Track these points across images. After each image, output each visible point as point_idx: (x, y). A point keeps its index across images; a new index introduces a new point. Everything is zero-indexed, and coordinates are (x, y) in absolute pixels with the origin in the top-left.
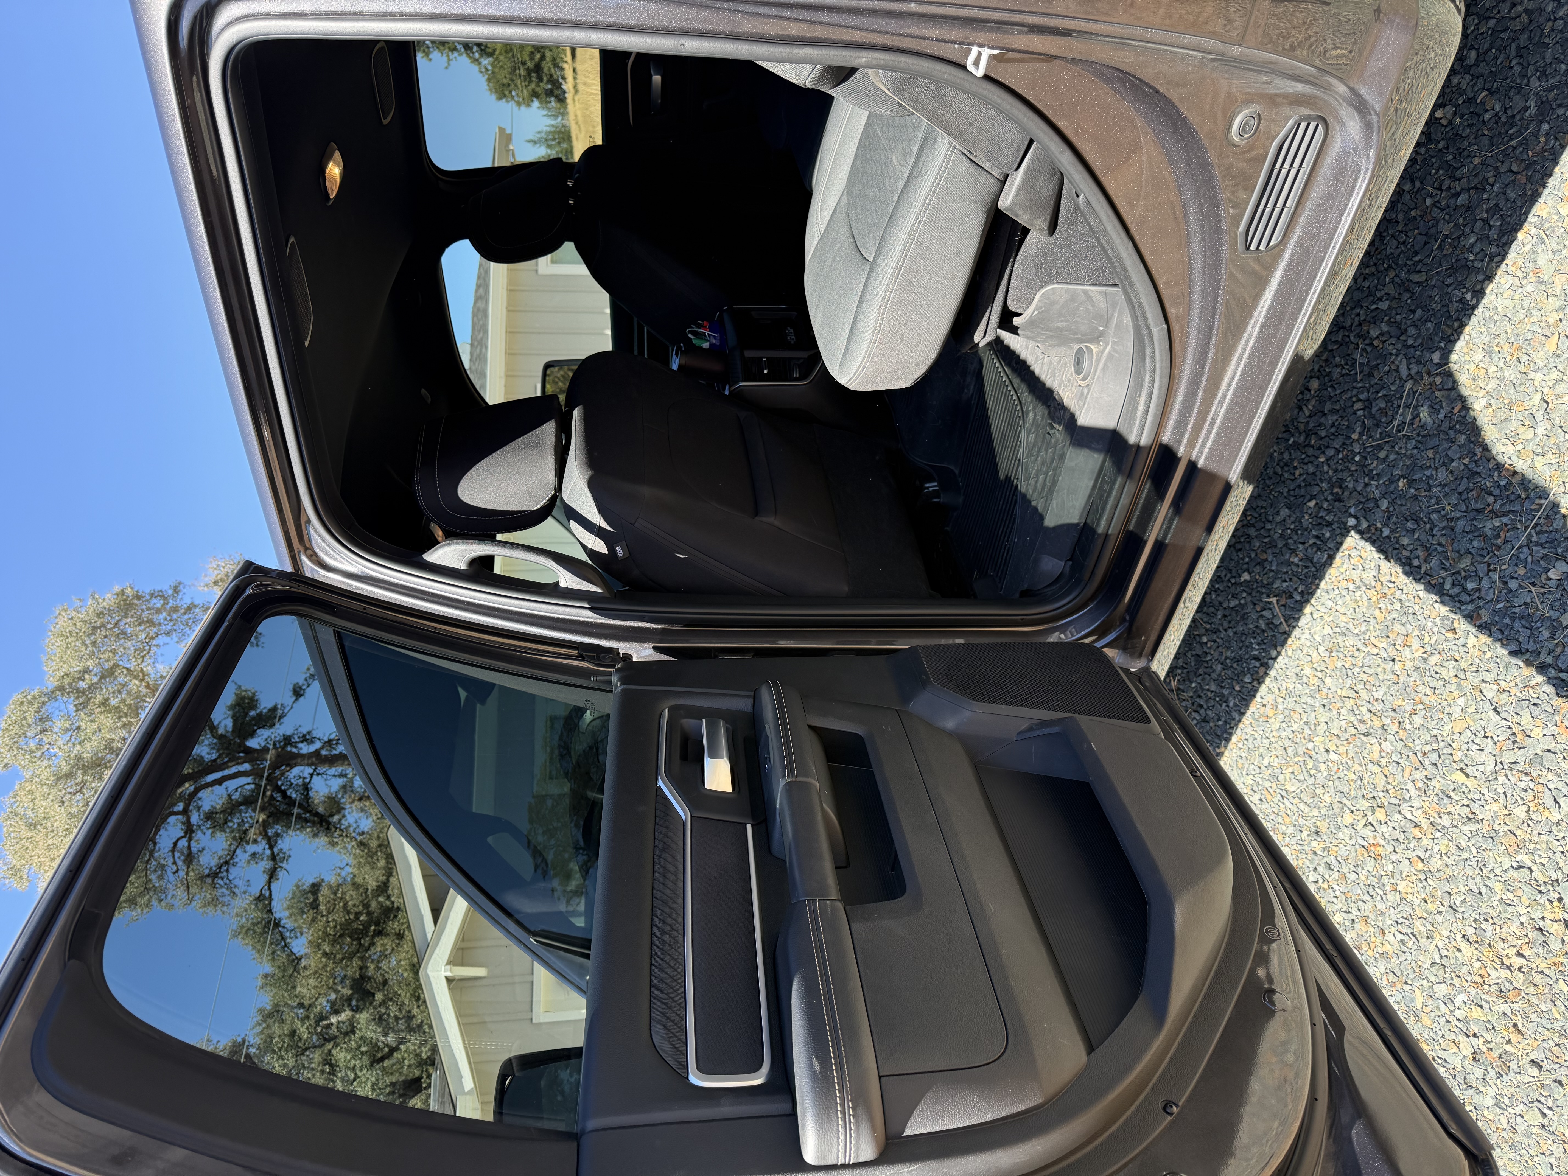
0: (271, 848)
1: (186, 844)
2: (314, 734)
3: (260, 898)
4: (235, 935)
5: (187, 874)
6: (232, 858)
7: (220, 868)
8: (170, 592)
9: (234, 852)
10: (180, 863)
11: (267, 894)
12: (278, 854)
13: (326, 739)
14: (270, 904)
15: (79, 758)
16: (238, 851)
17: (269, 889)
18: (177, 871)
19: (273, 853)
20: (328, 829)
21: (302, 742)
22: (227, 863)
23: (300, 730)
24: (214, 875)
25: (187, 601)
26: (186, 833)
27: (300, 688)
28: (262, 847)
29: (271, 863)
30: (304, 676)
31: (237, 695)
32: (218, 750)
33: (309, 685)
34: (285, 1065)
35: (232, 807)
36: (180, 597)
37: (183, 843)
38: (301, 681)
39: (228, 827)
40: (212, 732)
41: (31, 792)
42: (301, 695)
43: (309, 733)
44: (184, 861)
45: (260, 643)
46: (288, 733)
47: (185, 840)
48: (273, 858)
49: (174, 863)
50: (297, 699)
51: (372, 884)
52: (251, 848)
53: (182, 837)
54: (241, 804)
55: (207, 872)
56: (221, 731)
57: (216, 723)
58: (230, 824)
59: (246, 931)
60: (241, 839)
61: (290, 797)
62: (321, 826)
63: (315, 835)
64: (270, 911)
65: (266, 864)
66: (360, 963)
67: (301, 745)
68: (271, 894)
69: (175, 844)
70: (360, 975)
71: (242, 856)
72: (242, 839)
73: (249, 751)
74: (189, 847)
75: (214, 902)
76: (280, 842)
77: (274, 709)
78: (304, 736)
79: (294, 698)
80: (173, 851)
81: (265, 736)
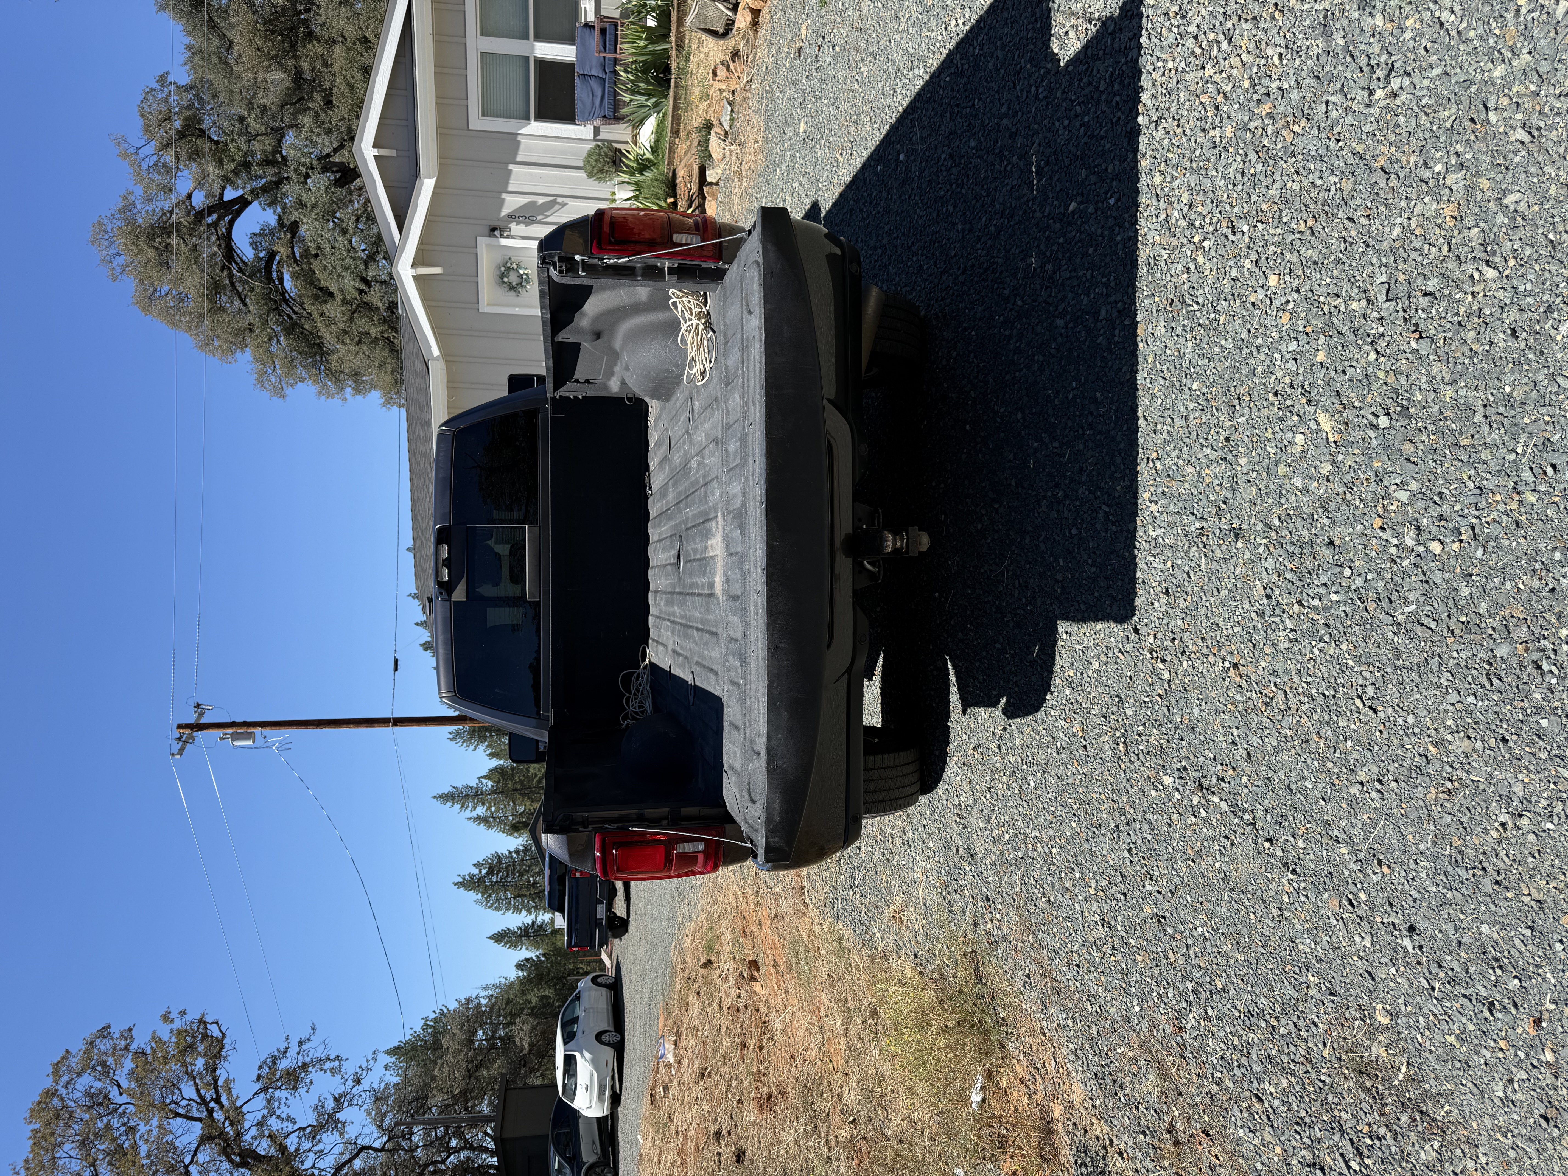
34: (239, 148)
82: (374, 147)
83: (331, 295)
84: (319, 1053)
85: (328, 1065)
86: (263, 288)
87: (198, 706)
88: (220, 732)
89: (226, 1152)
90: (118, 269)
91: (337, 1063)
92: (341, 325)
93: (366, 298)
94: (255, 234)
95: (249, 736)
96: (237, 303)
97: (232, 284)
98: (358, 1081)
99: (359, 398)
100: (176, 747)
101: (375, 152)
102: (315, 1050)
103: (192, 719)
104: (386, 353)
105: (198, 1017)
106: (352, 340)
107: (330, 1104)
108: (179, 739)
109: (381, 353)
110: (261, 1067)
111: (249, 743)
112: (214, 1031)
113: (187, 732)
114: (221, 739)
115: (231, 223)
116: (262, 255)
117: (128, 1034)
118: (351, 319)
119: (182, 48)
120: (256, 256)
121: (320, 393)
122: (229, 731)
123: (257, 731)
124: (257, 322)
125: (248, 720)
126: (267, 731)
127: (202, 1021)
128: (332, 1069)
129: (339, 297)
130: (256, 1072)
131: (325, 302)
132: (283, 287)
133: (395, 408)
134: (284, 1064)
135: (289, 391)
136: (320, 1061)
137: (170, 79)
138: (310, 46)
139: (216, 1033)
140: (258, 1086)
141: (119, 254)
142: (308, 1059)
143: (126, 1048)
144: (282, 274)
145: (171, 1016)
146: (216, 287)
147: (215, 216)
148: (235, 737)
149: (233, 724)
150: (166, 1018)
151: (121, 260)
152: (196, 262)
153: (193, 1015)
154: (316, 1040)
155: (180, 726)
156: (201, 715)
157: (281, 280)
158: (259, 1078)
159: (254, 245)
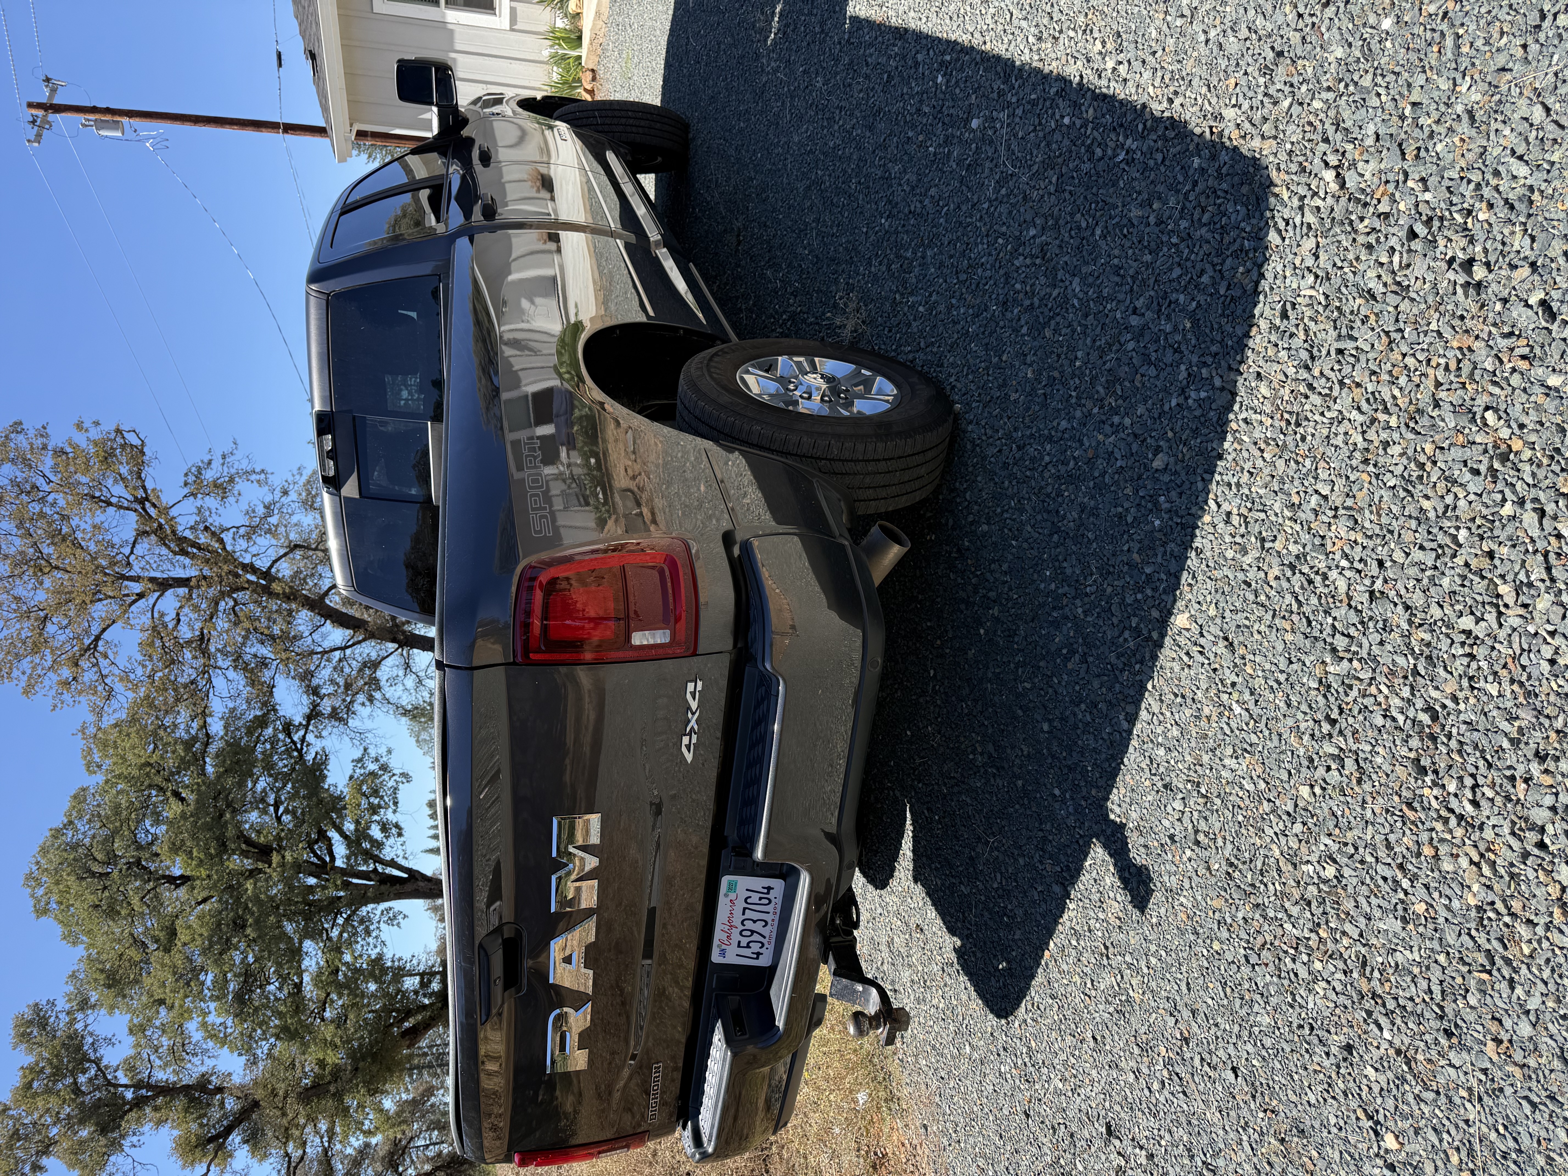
84: (244, 465)
85: (254, 477)
87: (48, 80)
88: (81, 117)
89: (163, 541)
91: (263, 476)
95: (116, 125)
98: (285, 493)
100: (32, 132)
102: (240, 463)
103: (43, 95)
105: (114, 427)
107: (261, 510)
108: (34, 122)
110: (186, 475)
111: (118, 134)
112: (132, 439)
113: (40, 113)
114: (84, 125)
117: (43, 432)
122: (92, 117)
123: (125, 120)
125: (113, 106)
126: (136, 122)
127: (118, 431)
128: (258, 481)
130: (183, 479)
134: (209, 475)
136: (247, 473)
139: (136, 441)
140: (186, 491)
142: (233, 471)
143: (45, 447)
145: (85, 425)
148: (100, 125)
149: (94, 110)
150: (79, 426)
153: (109, 426)
154: (239, 455)
155: (30, 105)
156: (54, 91)
158: (186, 484)
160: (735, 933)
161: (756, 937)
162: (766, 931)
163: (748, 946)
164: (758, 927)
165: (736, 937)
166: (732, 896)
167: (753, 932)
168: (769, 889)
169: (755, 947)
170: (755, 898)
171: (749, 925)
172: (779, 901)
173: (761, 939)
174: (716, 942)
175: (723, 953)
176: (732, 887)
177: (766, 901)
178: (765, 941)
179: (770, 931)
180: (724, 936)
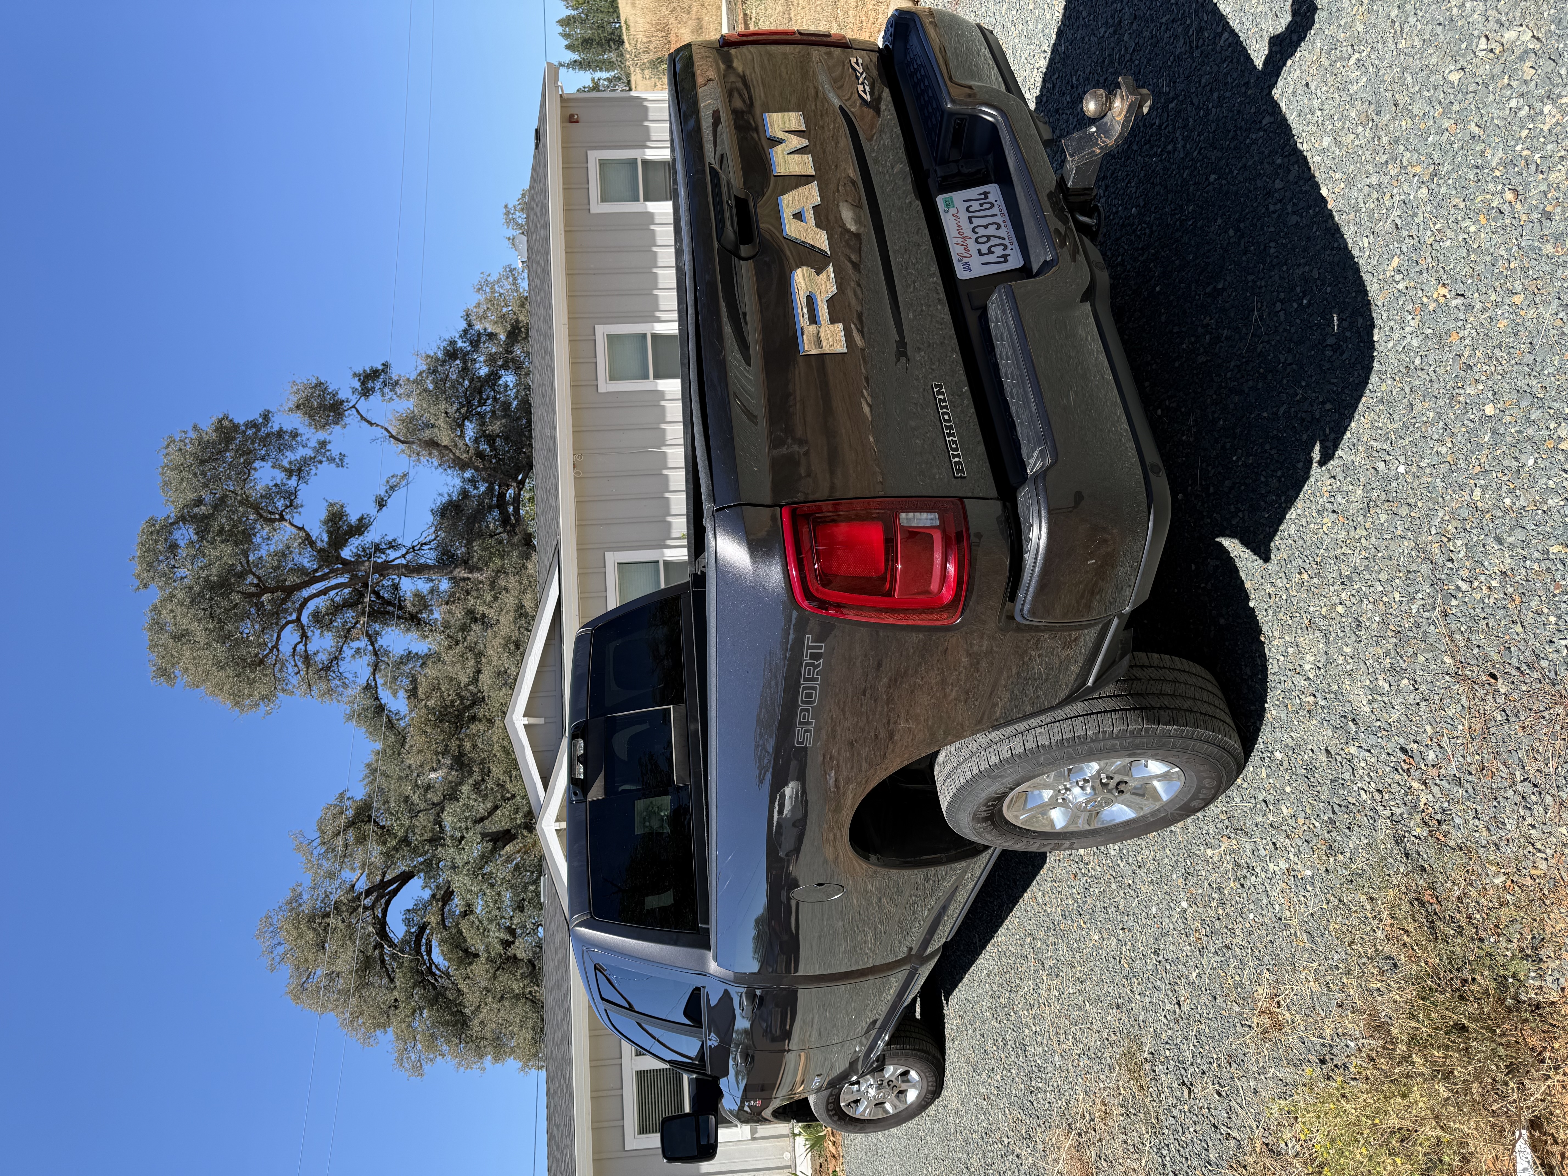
0: (372, 644)
1: (303, 648)
2: (400, 541)
3: (368, 687)
4: (350, 718)
5: (307, 674)
6: (340, 654)
7: (331, 662)
8: (261, 420)
9: (342, 648)
10: (300, 664)
11: (373, 684)
12: (379, 650)
13: (409, 545)
14: (376, 692)
15: (207, 579)
16: (345, 648)
17: (374, 679)
18: (298, 672)
19: (374, 649)
20: (419, 624)
21: (389, 548)
22: (336, 658)
23: (386, 538)
24: (327, 668)
25: (276, 428)
26: (302, 638)
27: (382, 499)
28: (363, 643)
29: (374, 658)
30: (385, 488)
31: (329, 511)
32: (319, 562)
33: (389, 496)
34: (402, 825)
35: (336, 609)
36: (270, 425)
37: (301, 647)
38: (383, 493)
39: (334, 626)
40: (311, 547)
41: (172, 611)
42: (384, 506)
43: (394, 540)
44: (304, 663)
45: (344, 464)
46: (377, 541)
47: (301, 645)
48: (375, 653)
49: (296, 665)
50: (380, 509)
51: (464, 680)
52: (355, 644)
53: (299, 643)
54: (344, 606)
55: (320, 666)
56: (319, 545)
57: (314, 539)
58: (335, 624)
59: (360, 716)
60: (346, 637)
61: (383, 598)
62: (412, 621)
63: (409, 630)
64: (377, 699)
65: (368, 658)
66: (458, 742)
67: (388, 551)
68: (376, 684)
69: (294, 649)
70: (459, 752)
71: (348, 652)
72: (347, 635)
73: (345, 562)
74: (306, 651)
75: (329, 691)
76: (379, 638)
77: (361, 519)
78: (390, 543)
79: (377, 508)
80: (293, 654)
81: (356, 545)
82: (524, 716)
83: (476, 956)
86: (411, 961)
90: (278, 959)
92: (484, 984)
93: (511, 951)
94: (409, 911)
96: (385, 980)
97: (383, 961)
99: (499, 1065)
101: (526, 721)
104: (528, 1007)
106: (493, 998)
109: (523, 1008)
115: (388, 903)
116: (413, 930)
118: (495, 977)
119: (362, 767)
120: (408, 931)
121: (459, 1064)
124: (402, 997)
129: (483, 956)
131: (470, 964)
132: (430, 959)
133: (534, 1071)
135: (427, 1067)
137: (347, 795)
138: (472, 726)
141: (280, 944)
144: (430, 941)
146: (366, 964)
147: (372, 898)
151: (280, 950)
152: (350, 938)
157: (429, 952)
159: (408, 922)
160: (971, 243)
161: (994, 241)
162: (1002, 233)
163: (990, 252)
164: (991, 230)
165: (973, 247)
166: (953, 211)
167: (989, 237)
168: (986, 194)
169: (999, 251)
170: (975, 206)
171: (981, 231)
172: (1001, 201)
173: (1001, 241)
174: (955, 258)
175: (967, 267)
176: (949, 204)
177: (988, 206)
178: (1006, 242)
179: (1006, 231)
180: (960, 249)
